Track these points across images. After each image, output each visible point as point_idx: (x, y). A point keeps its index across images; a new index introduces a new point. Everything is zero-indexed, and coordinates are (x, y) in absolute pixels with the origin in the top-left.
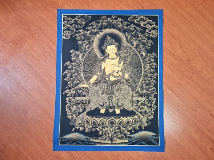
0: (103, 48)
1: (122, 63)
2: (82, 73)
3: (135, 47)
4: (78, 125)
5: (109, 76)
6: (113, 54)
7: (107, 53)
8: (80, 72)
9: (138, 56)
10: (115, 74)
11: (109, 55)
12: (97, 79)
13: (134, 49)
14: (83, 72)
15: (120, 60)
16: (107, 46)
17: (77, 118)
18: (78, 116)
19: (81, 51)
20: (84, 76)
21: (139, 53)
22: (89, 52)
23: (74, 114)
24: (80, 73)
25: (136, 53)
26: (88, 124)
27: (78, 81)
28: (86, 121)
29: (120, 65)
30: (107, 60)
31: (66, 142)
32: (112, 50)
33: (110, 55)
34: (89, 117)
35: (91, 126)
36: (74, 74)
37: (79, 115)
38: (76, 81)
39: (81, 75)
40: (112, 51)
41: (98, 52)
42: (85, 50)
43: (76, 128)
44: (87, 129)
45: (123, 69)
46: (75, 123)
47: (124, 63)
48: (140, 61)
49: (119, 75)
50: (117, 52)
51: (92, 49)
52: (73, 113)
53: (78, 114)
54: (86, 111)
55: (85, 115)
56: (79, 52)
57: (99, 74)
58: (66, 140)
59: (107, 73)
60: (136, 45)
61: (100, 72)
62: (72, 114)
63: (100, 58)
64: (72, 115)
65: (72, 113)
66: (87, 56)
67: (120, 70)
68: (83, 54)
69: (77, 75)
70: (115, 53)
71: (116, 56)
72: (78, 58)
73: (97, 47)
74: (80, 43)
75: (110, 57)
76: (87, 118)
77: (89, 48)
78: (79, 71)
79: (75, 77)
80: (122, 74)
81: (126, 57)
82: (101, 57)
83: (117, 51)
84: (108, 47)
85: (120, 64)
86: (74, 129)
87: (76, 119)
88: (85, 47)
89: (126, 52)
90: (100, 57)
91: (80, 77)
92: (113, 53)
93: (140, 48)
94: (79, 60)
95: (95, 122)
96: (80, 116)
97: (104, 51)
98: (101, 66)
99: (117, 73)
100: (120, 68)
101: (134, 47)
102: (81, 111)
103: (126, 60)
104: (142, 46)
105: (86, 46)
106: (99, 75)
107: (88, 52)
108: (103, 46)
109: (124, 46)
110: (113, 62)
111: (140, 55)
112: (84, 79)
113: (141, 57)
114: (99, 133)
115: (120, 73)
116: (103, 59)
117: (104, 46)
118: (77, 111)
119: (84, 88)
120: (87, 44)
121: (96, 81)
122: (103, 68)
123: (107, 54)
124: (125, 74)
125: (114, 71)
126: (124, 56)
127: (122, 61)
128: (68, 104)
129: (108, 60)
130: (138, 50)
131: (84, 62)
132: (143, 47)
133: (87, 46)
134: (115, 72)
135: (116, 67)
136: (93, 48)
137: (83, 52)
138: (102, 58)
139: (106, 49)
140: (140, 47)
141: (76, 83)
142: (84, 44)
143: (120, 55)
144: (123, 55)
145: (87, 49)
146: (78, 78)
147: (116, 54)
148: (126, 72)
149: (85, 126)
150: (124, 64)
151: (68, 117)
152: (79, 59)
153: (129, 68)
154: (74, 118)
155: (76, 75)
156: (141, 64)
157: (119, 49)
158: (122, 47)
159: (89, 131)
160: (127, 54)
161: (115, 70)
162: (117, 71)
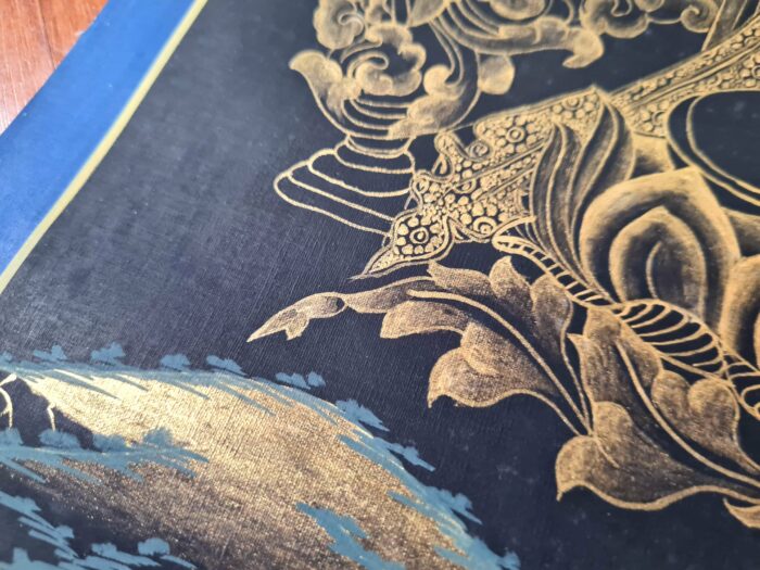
4: (438, 273)
17: (467, 136)
18: (492, 104)
23: (436, 57)
26: (659, 329)
31: (26, 506)
34: (726, 200)
35: (711, 388)
37: (523, 91)
43: (359, 302)
44: (607, 417)
46: (394, 206)
52: (422, 34)
53: (498, 78)
58: (48, 459)
62: (389, 48)
64: (398, 66)
65: (404, 31)
86: (313, 307)
87: (425, 151)
102: (586, 45)
118: (504, 32)
151: (301, 62)
154: (415, 121)
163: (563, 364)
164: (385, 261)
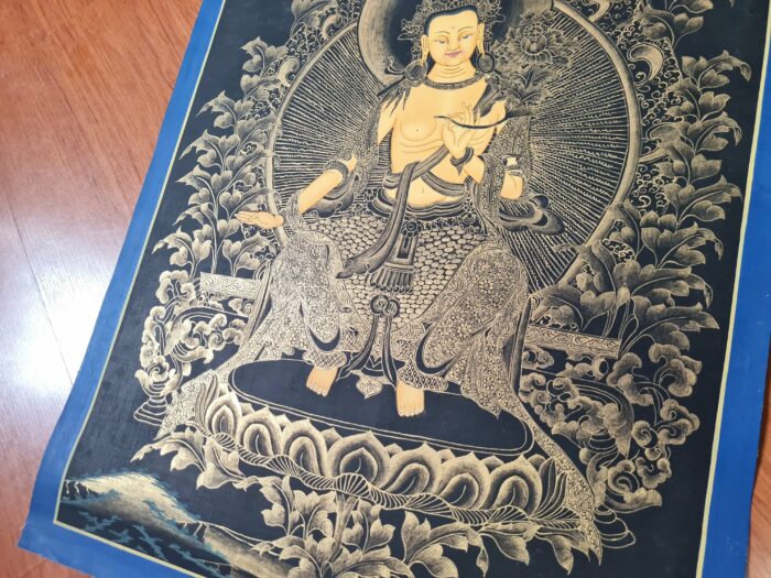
0: (409, 27)
1: (499, 110)
2: (270, 152)
3: (601, 20)
4: (174, 435)
5: (405, 177)
6: (454, 61)
7: (425, 54)
8: (260, 148)
9: (615, 72)
10: (445, 171)
11: (431, 62)
12: (336, 189)
13: (590, 29)
14: (276, 148)
15: (493, 94)
16: (434, 15)
17: (179, 391)
18: (186, 379)
19: (295, 47)
20: (275, 170)
21: (623, 54)
22: (332, 48)
23: (172, 366)
24: (261, 155)
25: (603, 52)
26: (222, 441)
27: (237, 194)
28: (220, 417)
29: (483, 121)
31: (86, 514)
32: (453, 37)
33: (436, 68)
34: (241, 400)
35: (235, 454)
36: (231, 158)
37: (195, 374)
38: (231, 191)
39: (262, 160)
40: (453, 45)
41: (374, 50)
42: (313, 40)
43: (155, 446)
44: (210, 466)
45: (497, 141)
46: (162, 417)
47: (511, 107)
48: (624, 102)
49: (469, 180)
50: (481, 50)
51: (349, 34)
52: (168, 359)
53: (187, 371)
54: (234, 363)
55: (223, 386)
56: (284, 49)
57: (351, 164)
58: (89, 501)
59: (399, 163)
60: (612, 10)
61: (360, 154)
62: (160, 365)
63: (377, 81)
64: (162, 370)
65: (163, 358)
66: (315, 68)
67: (479, 150)
68: (301, 59)
69: (244, 163)
70: (470, 52)
72: (271, 78)
73: (379, 24)
74: (297, 8)
75: (436, 75)
76: (228, 404)
77: (334, 29)
78: (259, 140)
79: (230, 173)
80: (489, 171)
81: (529, 76)
82: (387, 72)
83: (486, 41)
85: (485, 112)
86: (146, 449)
87: (169, 397)
88: (318, 23)
89: (534, 47)
90: (381, 76)
91: (253, 171)
92: (454, 54)
93: (637, 24)
94: (272, 87)
95: (262, 438)
96: (197, 381)
97: (410, 44)
98: (375, 121)
99: (459, 163)
101: (593, 18)
102: (209, 357)
103: (528, 91)
104: (648, 16)
105: (323, 19)
106: (350, 170)
107: (327, 47)
108: (410, 18)
109: (529, 17)
110: (449, 101)
111: (625, 62)
112: (269, 185)
113: (632, 79)
114: (265, 513)
115: (476, 169)
117: (417, 17)
118: (189, 354)
119: (258, 233)
120: (332, 9)
121: (330, 202)
122: (382, 133)
123: (425, 58)
125: (443, 151)
126: (520, 69)
127: (499, 99)
128: (158, 303)
130: (620, 38)
131: (292, 100)
132: (654, 20)
133: (331, 20)
134: (449, 157)
135: (460, 130)
136: (356, 30)
137: (304, 48)
138: (387, 80)
139: (426, 33)
140: (635, 19)
141: (227, 202)
142: (318, 9)
143: (497, 66)
144: (516, 67)
145: (324, 35)
146: (242, 177)
147: (475, 59)
148: (512, 161)
149: (207, 448)
150: (509, 115)
151: (138, 374)
152: (276, 81)
153: (536, 139)
154: (167, 389)
155: (239, 159)
156: (626, 121)
157: (496, 31)
158: (519, 19)
159: (216, 480)
160: (543, 57)
161: (450, 145)
163: (201, 455)
164: (161, 433)
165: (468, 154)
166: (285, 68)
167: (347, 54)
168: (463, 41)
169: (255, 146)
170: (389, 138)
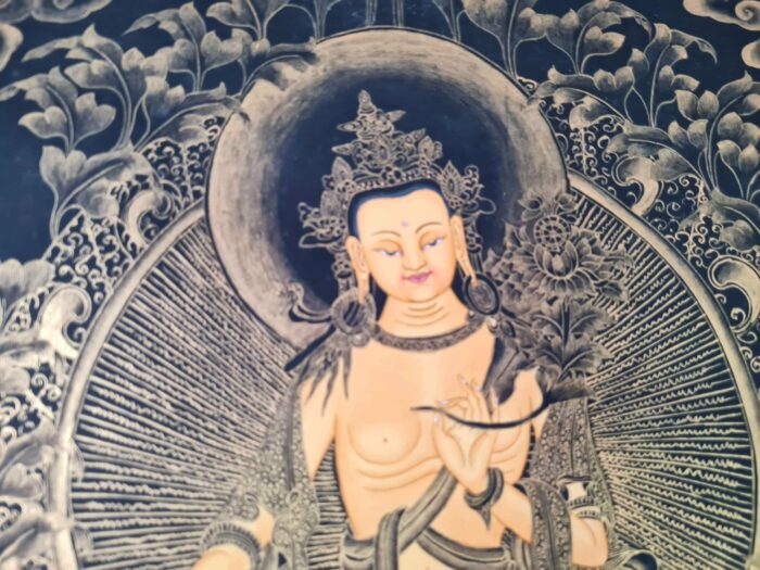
0: (319, 220)
1: (528, 389)
2: (59, 519)
3: (652, 214)
5: (385, 545)
6: (423, 291)
7: (363, 278)
8: (31, 511)
9: (698, 309)
10: (459, 522)
11: (380, 297)
13: (640, 229)
14: (77, 506)
15: (511, 357)
16: (359, 199)
19: (71, 262)
21: (701, 275)
22: (161, 266)
24: (38, 528)
25: (671, 272)
29: (506, 412)
30: (356, 352)
32: (410, 242)
33: (390, 306)
39: (43, 541)
40: (414, 259)
41: (256, 269)
42: (110, 248)
45: (541, 453)
47: (549, 382)
48: (723, 363)
49: (509, 536)
50: (469, 270)
51: (191, 234)
56: (42, 267)
57: (262, 526)
59: (366, 519)
60: (664, 196)
61: (276, 504)
63: (277, 339)
66: (129, 313)
67: (512, 472)
68: (90, 291)
70: (448, 276)
71: (456, 314)
72: (23, 338)
73: (253, 213)
74: (55, 173)
75: (395, 320)
77: (155, 223)
78: (25, 492)
80: (540, 514)
81: (564, 317)
82: (294, 318)
83: (471, 252)
84: (374, 215)
85: (506, 393)
88: (114, 208)
89: (558, 263)
90: (282, 326)
92: (419, 278)
93: (708, 222)
94: (33, 360)
97: (329, 258)
98: (292, 427)
99: (482, 503)
100: (510, 451)
101: (640, 208)
103: (569, 348)
104: (720, 207)
105: (124, 202)
106: (263, 539)
107: (149, 264)
108: (316, 202)
109: (535, 205)
110: (433, 375)
111: (711, 292)
113: (728, 322)
115: (515, 510)
116: (317, 344)
117: (329, 199)
120: (140, 178)
122: (312, 453)
123: (364, 287)
124: (575, 523)
125: (446, 481)
126: (545, 307)
127: (524, 366)
129: (369, 358)
130: (690, 246)
131: (90, 389)
132: (732, 216)
133: (142, 203)
134: (459, 493)
135: (467, 435)
136: (205, 225)
137: (92, 264)
138: (301, 334)
139: (353, 232)
140: (703, 212)
142: (109, 176)
143: (505, 301)
144: (538, 301)
145: (137, 238)
147: (459, 285)
148: (576, 491)
150: (549, 398)
152: (40, 345)
153: (606, 443)
156: (734, 397)
157: (486, 233)
158: (519, 209)
160: (578, 282)
161: (455, 466)
162: (480, 486)
165: (495, 481)
166: (55, 315)
167: (199, 279)
168: (430, 250)
169: (17, 508)
170: (331, 461)
